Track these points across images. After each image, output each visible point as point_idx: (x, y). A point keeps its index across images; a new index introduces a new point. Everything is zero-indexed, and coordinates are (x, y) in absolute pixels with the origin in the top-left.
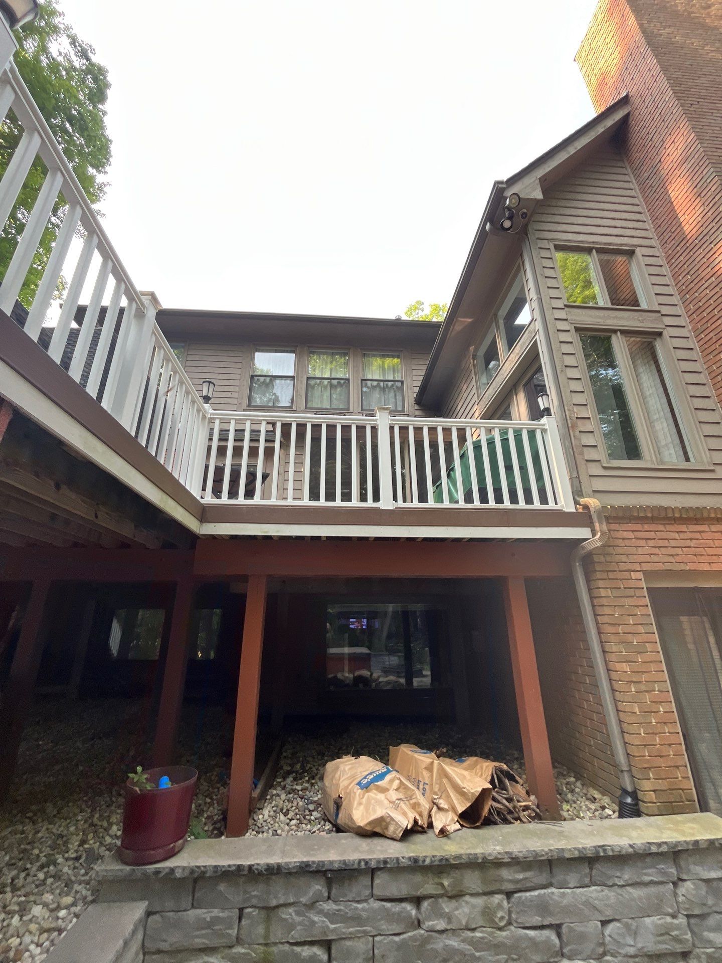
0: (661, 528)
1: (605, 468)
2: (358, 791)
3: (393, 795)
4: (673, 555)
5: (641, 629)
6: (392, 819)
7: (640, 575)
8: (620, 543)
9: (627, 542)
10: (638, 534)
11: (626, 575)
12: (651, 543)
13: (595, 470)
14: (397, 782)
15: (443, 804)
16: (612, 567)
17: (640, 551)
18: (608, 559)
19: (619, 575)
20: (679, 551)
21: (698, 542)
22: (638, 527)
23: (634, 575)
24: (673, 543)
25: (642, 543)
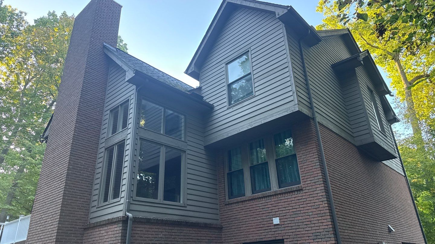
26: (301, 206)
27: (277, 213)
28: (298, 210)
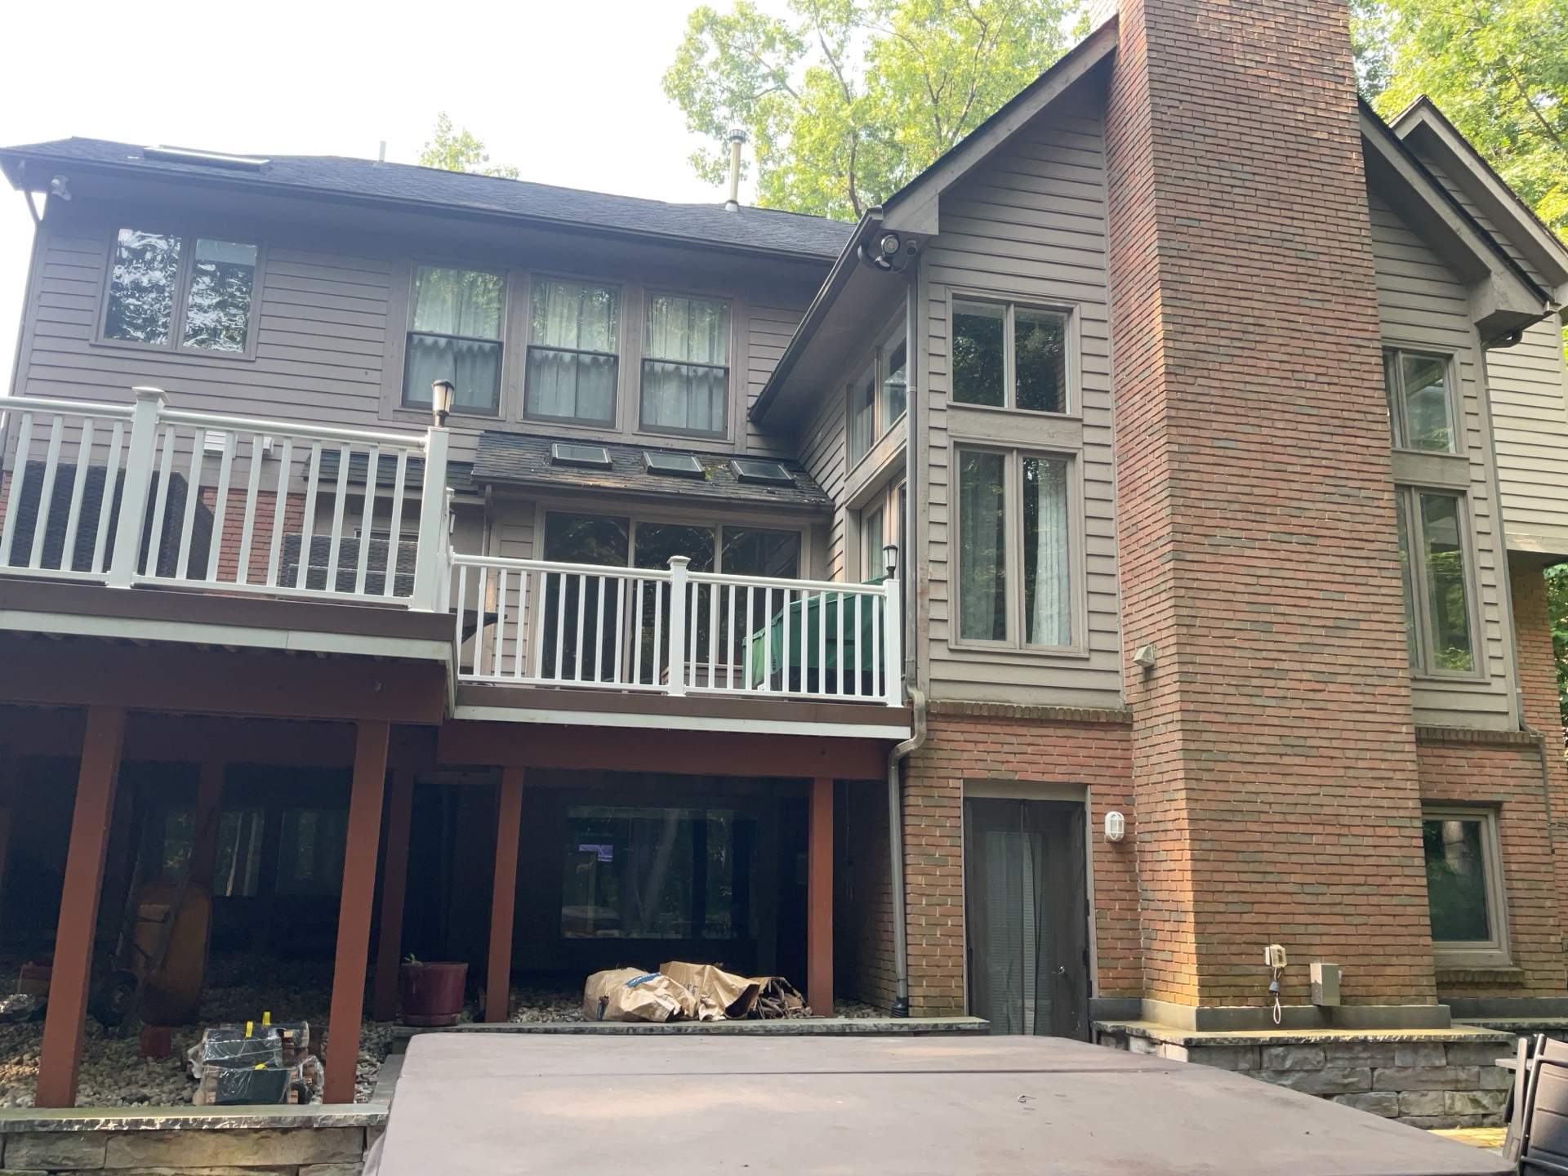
0: (997, 729)
1: (951, 650)
2: (627, 989)
3: (661, 991)
4: (1003, 762)
5: (948, 842)
6: (660, 1005)
7: (960, 783)
8: (945, 745)
9: (954, 745)
10: (968, 736)
11: (943, 782)
12: (981, 747)
13: (940, 652)
14: (666, 983)
15: (711, 1002)
16: (933, 773)
17: (965, 755)
18: (927, 763)
19: (935, 782)
20: (1011, 758)
21: (1036, 748)
22: (971, 727)
23: (952, 783)
24: (1006, 748)
25: (970, 746)
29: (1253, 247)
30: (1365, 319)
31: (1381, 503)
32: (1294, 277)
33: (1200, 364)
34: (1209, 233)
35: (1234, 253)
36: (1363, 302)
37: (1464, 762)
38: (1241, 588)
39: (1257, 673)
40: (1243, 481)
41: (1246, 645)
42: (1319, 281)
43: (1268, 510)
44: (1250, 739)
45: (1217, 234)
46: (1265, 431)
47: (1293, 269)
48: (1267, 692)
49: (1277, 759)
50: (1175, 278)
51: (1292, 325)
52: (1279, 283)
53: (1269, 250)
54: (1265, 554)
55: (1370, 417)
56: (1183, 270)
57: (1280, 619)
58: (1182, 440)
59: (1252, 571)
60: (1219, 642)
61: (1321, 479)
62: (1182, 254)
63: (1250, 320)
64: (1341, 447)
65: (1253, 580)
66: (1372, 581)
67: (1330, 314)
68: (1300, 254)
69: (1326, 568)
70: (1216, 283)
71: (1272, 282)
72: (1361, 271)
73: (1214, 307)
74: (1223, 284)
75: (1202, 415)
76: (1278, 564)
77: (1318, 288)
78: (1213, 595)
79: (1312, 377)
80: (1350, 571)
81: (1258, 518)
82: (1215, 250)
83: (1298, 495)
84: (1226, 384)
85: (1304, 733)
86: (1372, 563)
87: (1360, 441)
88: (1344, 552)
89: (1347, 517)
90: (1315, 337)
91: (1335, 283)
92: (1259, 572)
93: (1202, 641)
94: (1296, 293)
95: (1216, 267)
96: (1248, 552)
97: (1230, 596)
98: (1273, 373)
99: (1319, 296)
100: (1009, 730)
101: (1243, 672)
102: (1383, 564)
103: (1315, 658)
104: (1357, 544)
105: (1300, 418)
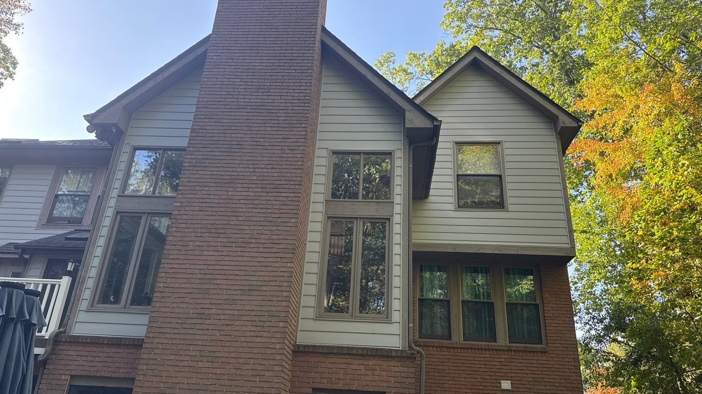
0: (95, 349)
1: (89, 309)
4: (93, 367)
7: (69, 377)
9: (70, 357)
10: (79, 353)
11: (60, 377)
12: (84, 359)
16: (56, 372)
17: (75, 363)
19: (54, 377)
20: (98, 364)
21: (113, 359)
22: (82, 348)
23: (63, 377)
24: (97, 359)
25: (78, 358)
26: (544, 373)
27: (507, 375)
28: (539, 376)
29: (244, 110)
30: (299, 137)
31: (289, 225)
32: (264, 122)
33: (202, 165)
34: (223, 107)
35: (234, 114)
36: (299, 129)
37: (362, 367)
38: (198, 271)
39: (194, 316)
40: (212, 218)
41: (192, 301)
42: (277, 122)
43: (222, 231)
44: (182, 352)
45: (226, 107)
46: (230, 193)
47: (264, 118)
48: (198, 326)
49: (194, 364)
50: (199, 127)
51: (258, 143)
52: (254, 125)
53: (253, 111)
54: (215, 253)
55: (292, 183)
56: (204, 124)
57: (216, 287)
58: (183, 200)
59: (205, 262)
60: (177, 300)
61: (257, 214)
62: (206, 117)
63: (235, 143)
64: (272, 198)
65: (206, 267)
66: (275, 265)
67: (280, 137)
68: (269, 111)
69: (249, 259)
70: (221, 128)
71: (251, 125)
72: (301, 115)
73: (217, 139)
74: (224, 128)
75: (197, 188)
76: (221, 258)
77: (276, 125)
78: (180, 276)
79: (263, 166)
80: (263, 260)
81: (216, 235)
82: (225, 113)
83: (242, 223)
84: (214, 173)
85: (214, 349)
86: (277, 255)
87: (283, 195)
88: (262, 250)
89: (268, 232)
90: (269, 148)
91: (285, 122)
92: (209, 263)
93: (167, 300)
94: (263, 129)
95: (223, 121)
96: (205, 253)
97: (189, 276)
98: (241, 166)
99: (275, 129)
100: (100, 349)
101: (186, 316)
102: (283, 255)
103: (233, 307)
104: (270, 246)
105: (251, 186)
